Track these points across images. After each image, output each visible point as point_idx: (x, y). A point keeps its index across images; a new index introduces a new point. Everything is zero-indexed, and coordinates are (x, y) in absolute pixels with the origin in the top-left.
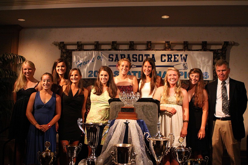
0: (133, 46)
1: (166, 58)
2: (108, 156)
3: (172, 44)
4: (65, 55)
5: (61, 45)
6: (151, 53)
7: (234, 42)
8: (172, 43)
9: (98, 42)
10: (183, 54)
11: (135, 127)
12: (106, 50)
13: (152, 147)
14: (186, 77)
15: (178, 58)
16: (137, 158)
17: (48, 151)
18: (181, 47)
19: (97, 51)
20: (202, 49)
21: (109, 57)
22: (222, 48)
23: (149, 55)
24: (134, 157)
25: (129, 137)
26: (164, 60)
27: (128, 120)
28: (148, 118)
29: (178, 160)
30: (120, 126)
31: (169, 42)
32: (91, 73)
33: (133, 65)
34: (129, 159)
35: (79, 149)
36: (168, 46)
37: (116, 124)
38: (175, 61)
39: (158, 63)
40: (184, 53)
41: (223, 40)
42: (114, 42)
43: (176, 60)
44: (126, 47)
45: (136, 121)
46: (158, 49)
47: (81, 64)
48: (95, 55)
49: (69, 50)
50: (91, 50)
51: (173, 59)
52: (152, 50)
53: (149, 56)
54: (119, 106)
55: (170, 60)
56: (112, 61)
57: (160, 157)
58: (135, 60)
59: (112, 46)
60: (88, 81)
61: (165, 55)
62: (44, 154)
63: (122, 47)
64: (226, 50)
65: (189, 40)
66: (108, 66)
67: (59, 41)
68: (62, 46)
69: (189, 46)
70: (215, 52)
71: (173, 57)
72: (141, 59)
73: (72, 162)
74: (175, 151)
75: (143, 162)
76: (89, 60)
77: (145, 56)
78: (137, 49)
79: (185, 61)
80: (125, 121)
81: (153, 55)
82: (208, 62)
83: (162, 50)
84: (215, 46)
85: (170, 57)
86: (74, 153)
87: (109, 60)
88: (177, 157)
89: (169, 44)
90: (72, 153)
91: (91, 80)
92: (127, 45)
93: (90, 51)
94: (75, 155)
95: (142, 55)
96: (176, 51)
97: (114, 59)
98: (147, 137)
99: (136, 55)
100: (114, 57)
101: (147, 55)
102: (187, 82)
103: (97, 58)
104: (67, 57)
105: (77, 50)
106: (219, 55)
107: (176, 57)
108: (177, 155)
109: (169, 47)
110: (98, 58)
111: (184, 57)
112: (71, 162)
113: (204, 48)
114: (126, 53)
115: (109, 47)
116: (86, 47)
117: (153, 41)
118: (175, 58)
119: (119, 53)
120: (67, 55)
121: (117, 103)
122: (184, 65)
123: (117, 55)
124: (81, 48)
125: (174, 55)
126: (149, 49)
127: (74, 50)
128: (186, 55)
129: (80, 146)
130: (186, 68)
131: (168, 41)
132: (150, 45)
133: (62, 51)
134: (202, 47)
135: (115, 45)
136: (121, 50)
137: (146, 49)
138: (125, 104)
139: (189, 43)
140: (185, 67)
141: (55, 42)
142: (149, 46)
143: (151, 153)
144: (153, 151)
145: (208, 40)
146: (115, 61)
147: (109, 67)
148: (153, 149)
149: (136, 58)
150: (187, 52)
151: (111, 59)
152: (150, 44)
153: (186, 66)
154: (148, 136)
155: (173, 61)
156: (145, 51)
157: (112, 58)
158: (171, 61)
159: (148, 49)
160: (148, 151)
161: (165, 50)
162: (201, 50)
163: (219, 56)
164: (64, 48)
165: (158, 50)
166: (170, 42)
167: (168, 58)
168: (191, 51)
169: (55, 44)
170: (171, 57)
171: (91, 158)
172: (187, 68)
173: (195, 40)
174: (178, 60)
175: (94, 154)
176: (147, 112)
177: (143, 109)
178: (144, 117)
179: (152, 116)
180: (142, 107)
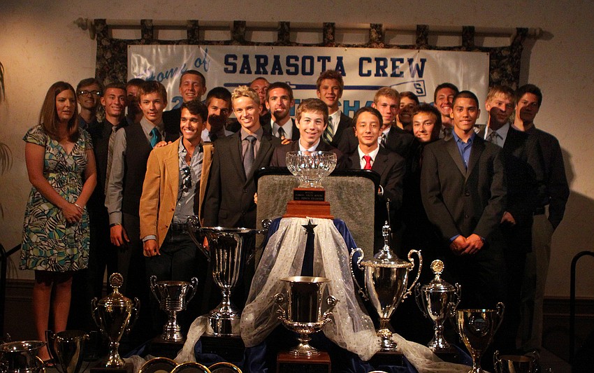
0: (288, 34)
1: (372, 67)
2: (267, 306)
3: (387, 32)
4: (108, 55)
5: (99, 28)
6: (334, 52)
7: (541, 30)
8: (387, 30)
9: (195, 22)
10: (415, 56)
11: (331, 236)
12: (218, 43)
13: (371, 283)
15: (404, 67)
16: (338, 310)
17: (117, 296)
18: (410, 39)
19: (193, 46)
20: (461, 45)
21: (227, 63)
22: (513, 44)
23: (329, 59)
24: (331, 306)
25: (316, 260)
26: (366, 72)
27: (314, 219)
28: (351, 216)
29: (431, 314)
30: (295, 233)
31: (381, 26)
32: (178, 101)
34: (320, 311)
35: (189, 291)
36: (378, 36)
37: (284, 229)
38: (394, 75)
39: (351, 78)
40: (417, 55)
41: (514, 23)
42: (240, 21)
43: (397, 71)
44: (270, 36)
45: (332, 222)
46: (351, 44)
48: (187, 57)
49: (119, 41)
50: (178, 43)
51: (389, 70)
52: (336, 46)
53: (329, 61)
54: (282, 186)
55: (381, 72)
56: (234, 71)
57: (389, 308)
58: (292, 69)
59: (233, 32)
61: (369, 60)
62: (108, 305)
63: (257, 36)
64: (522, 49)
65: (431, 23)
66: (223, 86)
67: (93, 17)
68: (100, 30)
69: (429, 37)
70: (494, 54)
71: (390, 64)
72: (308, 69)
73: (174, 323)
74: (424, 293)
75: (352, 319)
76: (172, 71)
77: (319, 61)
78: (297, 42)
79: (420, 75)
80: (304, 221)
81: (340, 59)
82: (478, 78)
83: (363, 46)
84: (494, 38)
85: (382, 63)
86: (179, 300)
87: (226, 70)
88: (429, 306)
89: (380, 32)
90: (175, 302)
92: (271, 30)
93: (174, 46)
94: (181, 307)
95: (312, 59)
96: (397, 50)
97: (239, 68)
98: (359, 260)
99: (296, 58)
100: (239, 63)
101: (325, 59)
103: (195, 64)
104: (114, 59)
105: (139, 40)
106: (504, 61)
107: (398, 63)
108: (429, 302)
109: (380, 39)
110: (198, 64)
111: (417, 65)
112: (170, 324)
113: (466, 44)
114: (270, 52)
115: (225, 36)
116: (163, 35)
117: (339, 23)
118: (394, 67)
119: (252, 51)
120: (113, 54)
121: (277, 179)
122: (418, 86)
123: (246, 57)
124: (152, 37)
125: (392, 59)
126: (328, 42)
127: (132, 42)
128: (423, 61)
129: (194, 285)
130: (422, 92)
131: (378, 23)
132: (333, 34)
133: (101, 44)
134: (463, 42)
135: (242, 30)
136: (258, 44)
137: (322, 42)
138: (301, 180)
139: (430, 29)
140: (419, 91)
141: (81, 19)
142: (330, 35)
143: (369, 297)
144: (374, 294)
145: (478, 23)
146: (242, 72)
147: (226, 88)
148: (373, 288)
149: (296, 66)
150: (424, 53)
151: (231, 68)
152: (331, 30)
154: (361, 258)
155: (389, 75)
156: (318, 48)
157: (235, 65)
158: (385, 74)
159: (326, 43)
160: (361, 294)
161: (369, 45)
162: (459, 48)
163: (503, 64)
164: (105, 36)
165: (353, 46)
166: (383, 27)
167: (378, 68)
168: (435, 49)
169: (83, 25)
170: (385, 66)
171: (220, 313)
172: (424, 94)
173: (446, 23)
174: (402, 73)
175: (229, 303)
176: (350, 201)
177: (341, 193)
178: (343, 213)
179: (361, 211)
180: (339, 187)
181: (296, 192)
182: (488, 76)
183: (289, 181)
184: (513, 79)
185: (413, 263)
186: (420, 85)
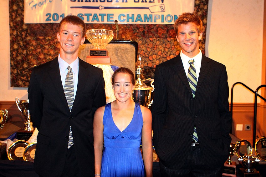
14: (163, 21)
27: (100, 65)
28: (123, 64)
32: (49, 16)
33: (101, 7)
38: (150, 2)
39: (130, 3)
45: (110, 67)
47: (36, 5)
54: (87, 50)
55: (144, 0)
56: (75, 1)
60: (45, 27)
79: (163, 1)
82: (189, 3)
91: (49, 25)
102: (164, 27)
121: (85, 46)
122: (161, 7)
130: (163, 10)
140: (162, 9)
146: (79, 1)
153: (163, 7)
155: (148, 2)
158: (146, 1)
172: (164, 11)
176: (122, 57)
177: (117, 52)
178: (119, 63)
179: (128, 61)
180: (116, 50)
181: (91, 51)
182: (194, 2)
183: (90, 47)
184: (205, 3)
185: (153, 88)
186: (162, 6)
